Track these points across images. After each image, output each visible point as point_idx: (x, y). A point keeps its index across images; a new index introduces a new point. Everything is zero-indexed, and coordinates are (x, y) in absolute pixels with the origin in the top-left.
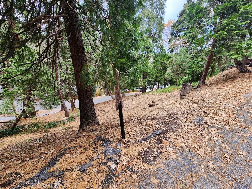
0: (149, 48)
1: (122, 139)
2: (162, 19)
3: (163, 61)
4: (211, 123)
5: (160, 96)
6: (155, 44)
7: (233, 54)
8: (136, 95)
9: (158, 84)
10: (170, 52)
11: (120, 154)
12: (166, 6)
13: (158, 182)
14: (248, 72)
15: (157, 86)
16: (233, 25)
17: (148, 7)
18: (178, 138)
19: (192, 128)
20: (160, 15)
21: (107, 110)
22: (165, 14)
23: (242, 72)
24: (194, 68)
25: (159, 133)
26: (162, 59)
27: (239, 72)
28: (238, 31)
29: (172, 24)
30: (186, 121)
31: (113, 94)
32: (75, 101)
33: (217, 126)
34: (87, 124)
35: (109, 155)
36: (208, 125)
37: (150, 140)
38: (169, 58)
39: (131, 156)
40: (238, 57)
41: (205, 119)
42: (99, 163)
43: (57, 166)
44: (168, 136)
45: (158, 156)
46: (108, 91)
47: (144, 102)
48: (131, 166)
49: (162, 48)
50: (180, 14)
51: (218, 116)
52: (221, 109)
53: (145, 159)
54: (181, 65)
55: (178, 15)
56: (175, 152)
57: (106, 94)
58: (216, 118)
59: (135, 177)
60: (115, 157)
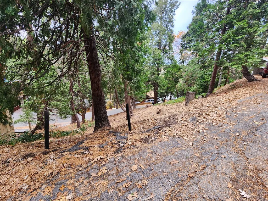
0: (159, 60)
1: (129, 131)
2: (172, 31)
3: (174, 72)
4: (203, 121)
5: (171, 106)
6: (165, 56)
7: (233, 64)
8: (147, 107)
9: (170, 96)
10: (181, 63)
11: (127, 139)
12: (175, 19)
13: (152, 151)
14: (255, 81)
15: (170, 98)
16: (230, 38)
17: (157, 21)
18: (172, 130)
19: (185, 125)
20: (170, 28)
21: (118, 121)
22: (174, 26)
23: (249, 81)
24: (206, 78)
25: (158, 127)
26: (173, 70)
27: (248, 81)
28: (235, 44)
29: (182, 36)
30: (181, 120)
31: (124, 107)
32: (85, 114)
33: (206, 123)
34: (101, 126)
35: (119, 139)
36: (199, 122)
37: (150, 131)
38: (180, 69)
39: (135, 140)
40: (238, 67)
41: (199, 118)
42: (112, 143)
43: (83, 145)
44: (165, 129)
45: (154, 140)
46: (118, 103)
47: (154, 112)
48: (134, 145)
49: (172, 59)
50: (189, 26)
51: (209, 117)
52: (214, 111)
53: (144, 141)
54: (192, 75)
55: (187, 27)
56: (167, 138)
57: (117, 107)
58: (208, 118)
59: (136, 149)
60: (123, 140)
